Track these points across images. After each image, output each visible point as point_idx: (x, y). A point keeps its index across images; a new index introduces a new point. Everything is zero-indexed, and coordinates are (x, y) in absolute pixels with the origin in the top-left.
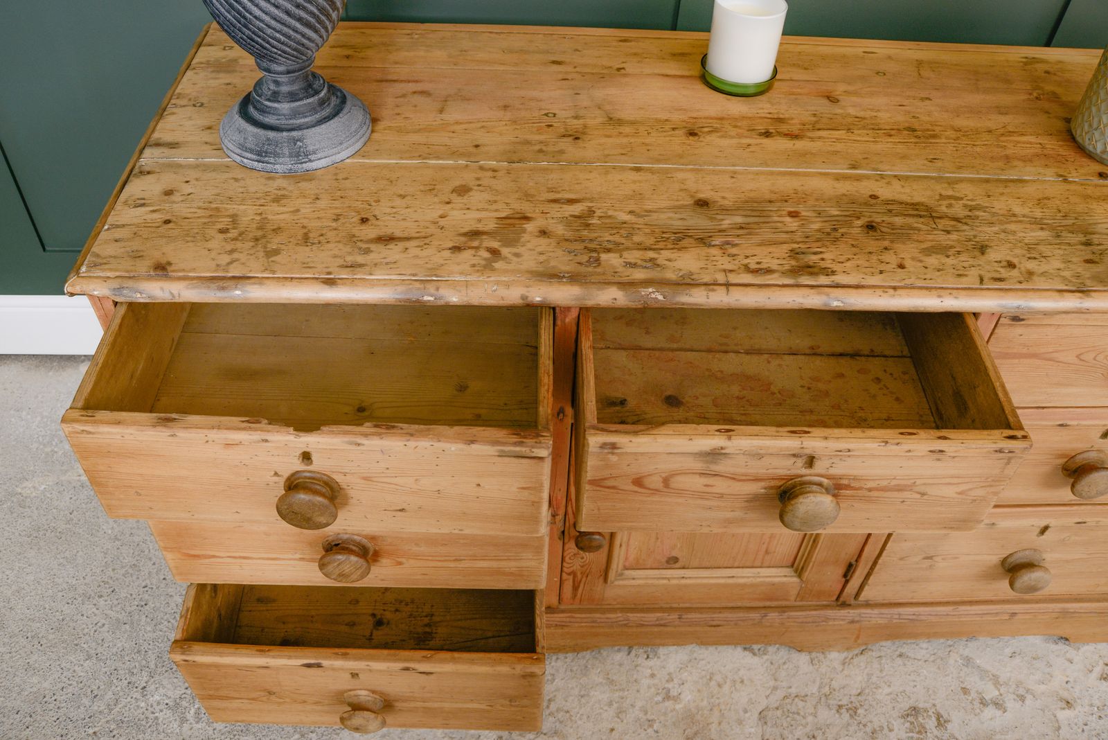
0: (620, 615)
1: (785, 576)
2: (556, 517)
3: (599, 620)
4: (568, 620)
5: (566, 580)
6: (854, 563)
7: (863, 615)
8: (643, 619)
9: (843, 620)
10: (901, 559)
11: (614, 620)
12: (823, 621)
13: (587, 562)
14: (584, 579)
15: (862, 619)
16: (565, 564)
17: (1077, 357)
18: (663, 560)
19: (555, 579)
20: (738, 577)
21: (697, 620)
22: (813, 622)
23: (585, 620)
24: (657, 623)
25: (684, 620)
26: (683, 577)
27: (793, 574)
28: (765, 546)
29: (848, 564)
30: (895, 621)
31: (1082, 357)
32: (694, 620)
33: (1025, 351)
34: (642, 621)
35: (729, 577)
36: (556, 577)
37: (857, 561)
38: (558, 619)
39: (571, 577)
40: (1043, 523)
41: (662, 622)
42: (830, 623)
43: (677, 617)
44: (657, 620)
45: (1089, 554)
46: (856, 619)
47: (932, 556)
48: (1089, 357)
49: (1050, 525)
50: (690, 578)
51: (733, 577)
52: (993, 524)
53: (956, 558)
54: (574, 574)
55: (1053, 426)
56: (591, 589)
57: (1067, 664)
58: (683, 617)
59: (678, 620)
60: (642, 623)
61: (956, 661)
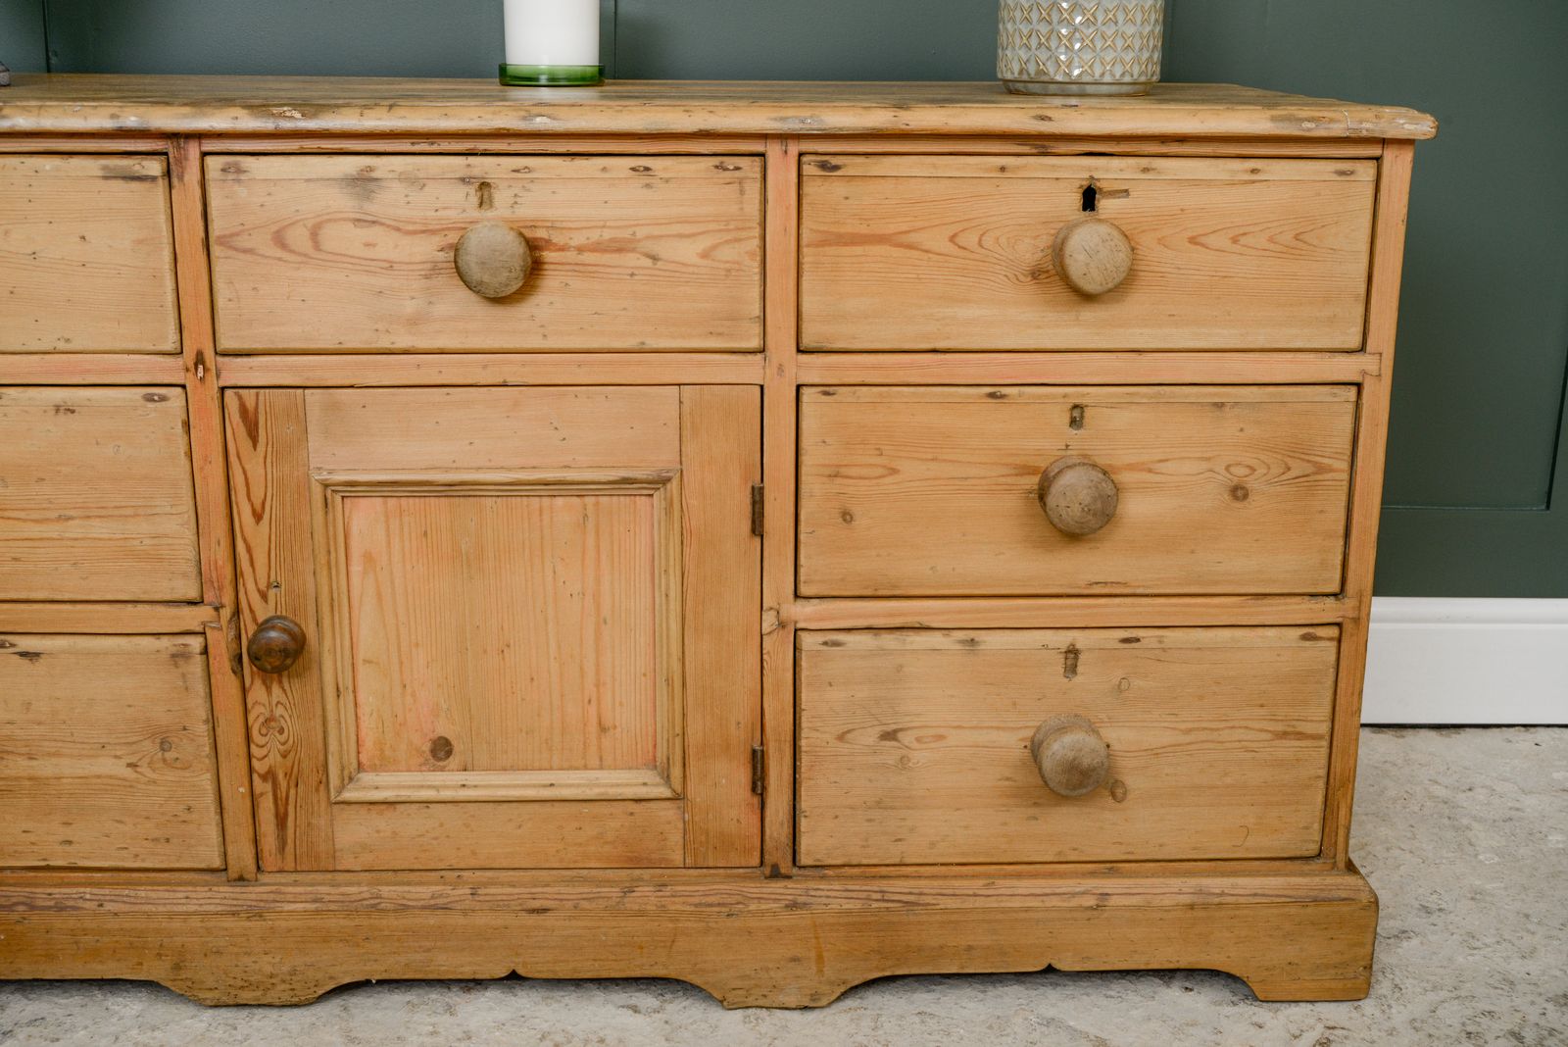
0: (365, 889)
1: (645, 784)
2: (221, 611)
3: (327, 898)
4: (272, 897)
5: (262, 794)
6: (758, 748)
7: (813, 893)
8: (408, 896)
9: (776, 900)
10: (841, 738)
11: (354, 898)
12: (738, 903)
13: (291, 742)
14: (292, 792)
15: (812, 900)
16: (254, 750)
17: (952, 239)
18: (424, 748)
19: (242, 790)
20: (561, 786)
21: (505, 898)
22: (719, 905)
23: (303, 898)
24: (432, 902)
25: (481, 898)
26: (464, 786)
27: (658, 780)
28: (592, 710)
29: (748, 754)
30: (875, 905)
31: (960, 240)
32: (499, 898)
33: (863, 229)
34: (404, 898)
35: (545, 786)
36: (241, 786)
37: (762, 744)
38: (253, 896)
39: (268, 787)
40: (1063, 639)
41: (440, 901)
42: (753, 907)
43: (469, 891)
44: (432, 898)
45: (1189, 731)
46: (801, 899)
47: (895, 731)
48: (970, 239)
49: (1078, 646)
50: (475, 786)
51: (552, 785)
52: (972, 640)
53: (941, 737)
54: (270, 776)
55: (980, 397)
56: (309, 824)
57: (1253, 1030)
58: (480, 892)
59: (470, 897)
60: (405, 902)
61: (1026, 1019)
